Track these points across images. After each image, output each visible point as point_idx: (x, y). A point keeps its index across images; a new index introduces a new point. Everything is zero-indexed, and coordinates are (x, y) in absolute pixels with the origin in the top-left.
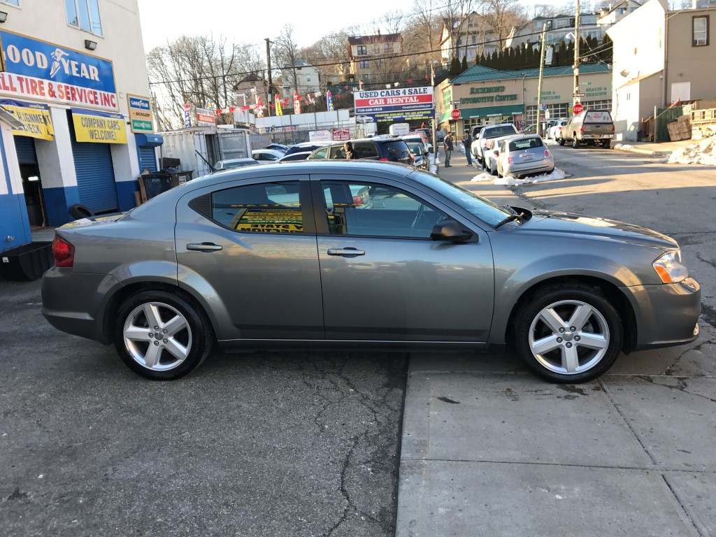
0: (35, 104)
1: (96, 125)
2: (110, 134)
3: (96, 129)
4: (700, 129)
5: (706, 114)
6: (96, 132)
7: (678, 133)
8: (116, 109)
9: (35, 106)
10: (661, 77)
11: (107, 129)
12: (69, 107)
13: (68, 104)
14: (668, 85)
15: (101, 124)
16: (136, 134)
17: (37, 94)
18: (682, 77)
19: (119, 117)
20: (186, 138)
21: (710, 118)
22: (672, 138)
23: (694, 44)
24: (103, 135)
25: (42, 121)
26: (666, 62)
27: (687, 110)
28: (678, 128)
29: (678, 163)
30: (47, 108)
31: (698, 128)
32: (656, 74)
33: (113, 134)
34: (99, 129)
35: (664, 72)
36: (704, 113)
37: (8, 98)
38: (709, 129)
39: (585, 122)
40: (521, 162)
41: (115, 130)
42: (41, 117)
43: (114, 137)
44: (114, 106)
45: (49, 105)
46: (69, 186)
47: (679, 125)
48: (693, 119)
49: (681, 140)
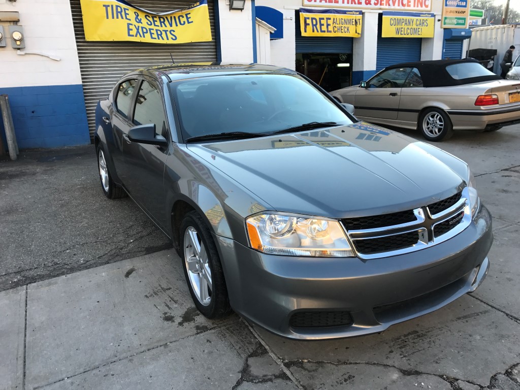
0: (352, 11)
1: (404, 24)
2: (415, 31)
3: (403, 26)
6: (403, 30)
8: (429, 9)
9: (351, 13)
11: (415, 26)
12: (381, 11)
13: (380, 9)
15: (409, 23)
16: (445, 29)
17: (355, 3)
19: (430, 16)
20: (508, 31)
24: (409, 31)
25: (354, 23)
30: (362, 13)
33: (420, 30)
34: (406, 27)
37: (331, 8)
41: (422, 27)
42: (354, 21)
43: (419, 33)
44: (427, 6)
45: (363, 11)
46: (368, 70)
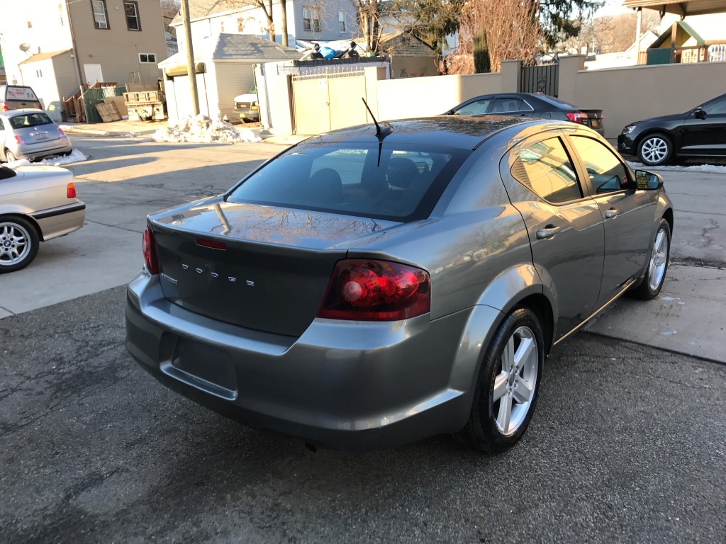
4: (136, 111)
5: (140, 96)
7: (107, 114)
10: (72, 56)
14: (81, 66)
18: (92, 59)
21: (144, 101)
22: (105, 119)
23: (97, 25)
26: (74, 41)
27: (109, 92)
28: (107, 110)
29: (167, 141)
31: (133, 109)
32: (66, 52)
35: (74, 51)
36: (138, 95)
38: (145, 111)
39: (8, 98)
40: (35, 141)
47: (107, 106)
48: (128, 101)
49: (113, 121)
